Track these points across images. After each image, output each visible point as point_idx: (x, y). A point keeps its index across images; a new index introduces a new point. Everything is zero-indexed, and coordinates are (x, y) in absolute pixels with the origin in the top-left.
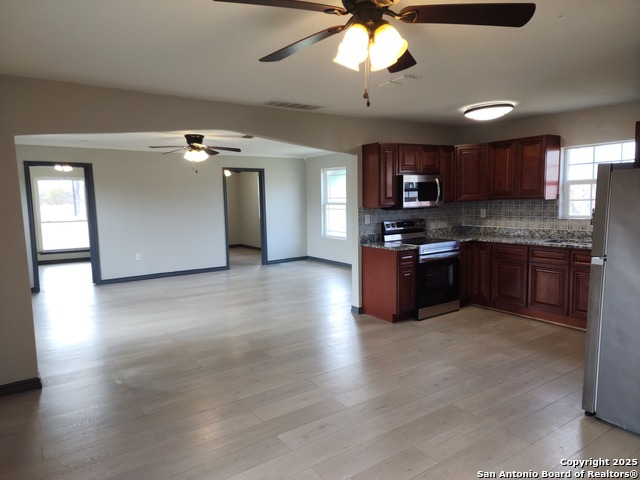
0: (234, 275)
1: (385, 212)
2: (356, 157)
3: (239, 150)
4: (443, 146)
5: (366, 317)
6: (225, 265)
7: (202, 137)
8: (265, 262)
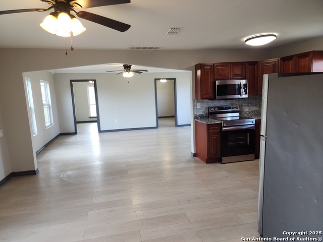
0: (161, 131)
1: (211, 101)
2: (191, 72)
3: (147, 71)
4: (248, 62)
5: (197, 158)
6: (156, 126)
7: (130, 66)
8: (177, 125)
